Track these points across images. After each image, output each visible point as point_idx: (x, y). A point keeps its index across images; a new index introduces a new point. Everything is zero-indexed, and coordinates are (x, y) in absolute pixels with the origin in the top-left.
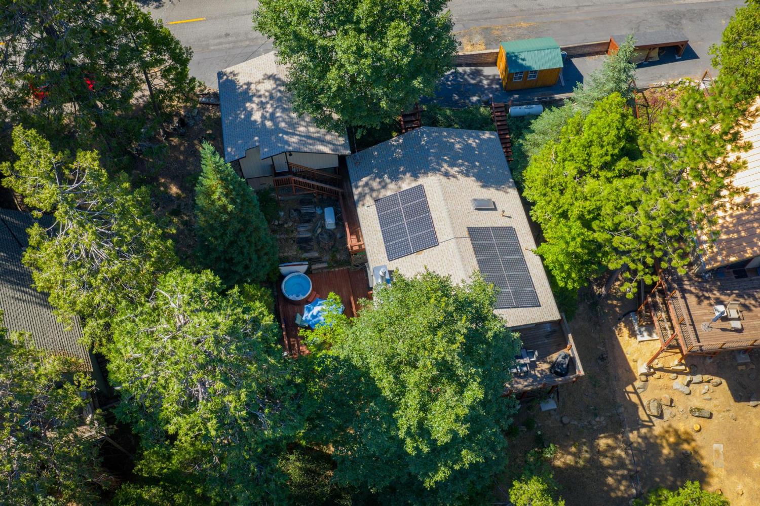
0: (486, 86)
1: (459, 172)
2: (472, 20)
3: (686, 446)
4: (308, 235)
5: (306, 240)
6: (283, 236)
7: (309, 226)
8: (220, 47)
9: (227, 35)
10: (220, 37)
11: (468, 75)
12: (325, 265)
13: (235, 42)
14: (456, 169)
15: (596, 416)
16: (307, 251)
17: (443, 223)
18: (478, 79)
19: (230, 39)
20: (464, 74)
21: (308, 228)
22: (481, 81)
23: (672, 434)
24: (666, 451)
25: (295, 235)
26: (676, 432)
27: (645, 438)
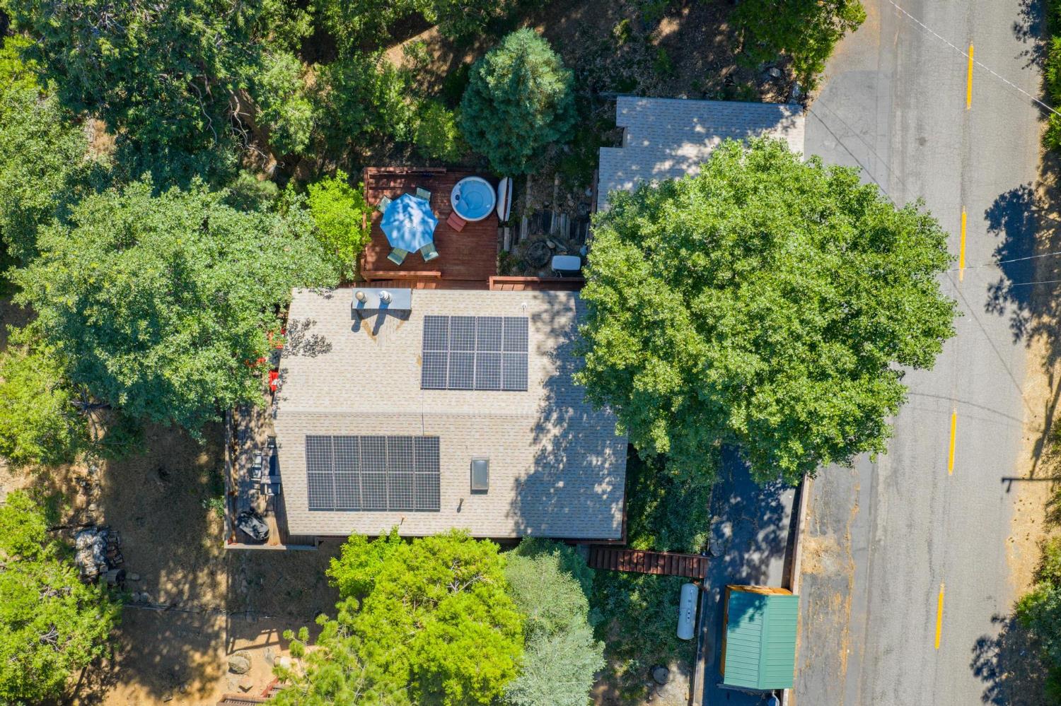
0: (746, 556)
1: (544, 450)
2: (871, 565)
3: (197, 685)
4: (552, 230)
5: (546, 225)
6: (556, 190)
7: (565, 233)
8: (898, 127)
9: (922, 142)
10: (920, 128)
11: (774, 532)
12: (506, 248)
13: (903, 153)
14: (550, 448)
15: (249, 583)
16: (530, 224)
17: (453, 403)
18: (764, 545)
19: (912, 147)
20: (778, 526)
21: (562, 231)
22: (759, 549)
23: (215, 674)
24: (197, 657)
25: (556, 210)
26: (215, 679)
27: (217, 635)
